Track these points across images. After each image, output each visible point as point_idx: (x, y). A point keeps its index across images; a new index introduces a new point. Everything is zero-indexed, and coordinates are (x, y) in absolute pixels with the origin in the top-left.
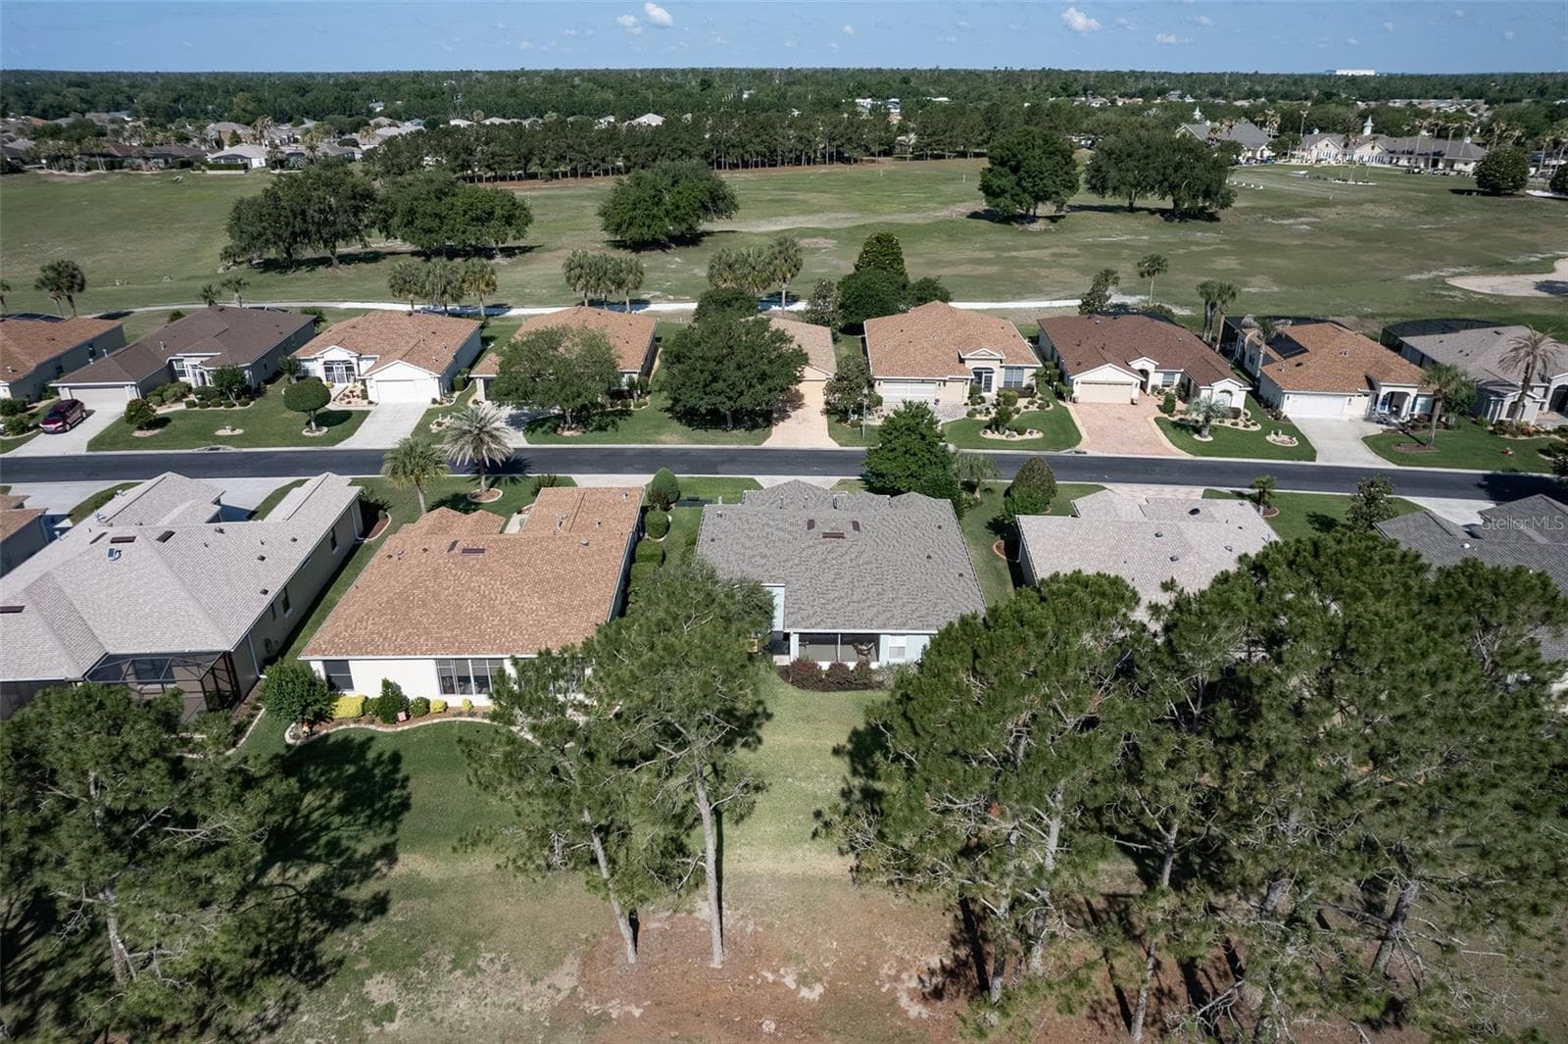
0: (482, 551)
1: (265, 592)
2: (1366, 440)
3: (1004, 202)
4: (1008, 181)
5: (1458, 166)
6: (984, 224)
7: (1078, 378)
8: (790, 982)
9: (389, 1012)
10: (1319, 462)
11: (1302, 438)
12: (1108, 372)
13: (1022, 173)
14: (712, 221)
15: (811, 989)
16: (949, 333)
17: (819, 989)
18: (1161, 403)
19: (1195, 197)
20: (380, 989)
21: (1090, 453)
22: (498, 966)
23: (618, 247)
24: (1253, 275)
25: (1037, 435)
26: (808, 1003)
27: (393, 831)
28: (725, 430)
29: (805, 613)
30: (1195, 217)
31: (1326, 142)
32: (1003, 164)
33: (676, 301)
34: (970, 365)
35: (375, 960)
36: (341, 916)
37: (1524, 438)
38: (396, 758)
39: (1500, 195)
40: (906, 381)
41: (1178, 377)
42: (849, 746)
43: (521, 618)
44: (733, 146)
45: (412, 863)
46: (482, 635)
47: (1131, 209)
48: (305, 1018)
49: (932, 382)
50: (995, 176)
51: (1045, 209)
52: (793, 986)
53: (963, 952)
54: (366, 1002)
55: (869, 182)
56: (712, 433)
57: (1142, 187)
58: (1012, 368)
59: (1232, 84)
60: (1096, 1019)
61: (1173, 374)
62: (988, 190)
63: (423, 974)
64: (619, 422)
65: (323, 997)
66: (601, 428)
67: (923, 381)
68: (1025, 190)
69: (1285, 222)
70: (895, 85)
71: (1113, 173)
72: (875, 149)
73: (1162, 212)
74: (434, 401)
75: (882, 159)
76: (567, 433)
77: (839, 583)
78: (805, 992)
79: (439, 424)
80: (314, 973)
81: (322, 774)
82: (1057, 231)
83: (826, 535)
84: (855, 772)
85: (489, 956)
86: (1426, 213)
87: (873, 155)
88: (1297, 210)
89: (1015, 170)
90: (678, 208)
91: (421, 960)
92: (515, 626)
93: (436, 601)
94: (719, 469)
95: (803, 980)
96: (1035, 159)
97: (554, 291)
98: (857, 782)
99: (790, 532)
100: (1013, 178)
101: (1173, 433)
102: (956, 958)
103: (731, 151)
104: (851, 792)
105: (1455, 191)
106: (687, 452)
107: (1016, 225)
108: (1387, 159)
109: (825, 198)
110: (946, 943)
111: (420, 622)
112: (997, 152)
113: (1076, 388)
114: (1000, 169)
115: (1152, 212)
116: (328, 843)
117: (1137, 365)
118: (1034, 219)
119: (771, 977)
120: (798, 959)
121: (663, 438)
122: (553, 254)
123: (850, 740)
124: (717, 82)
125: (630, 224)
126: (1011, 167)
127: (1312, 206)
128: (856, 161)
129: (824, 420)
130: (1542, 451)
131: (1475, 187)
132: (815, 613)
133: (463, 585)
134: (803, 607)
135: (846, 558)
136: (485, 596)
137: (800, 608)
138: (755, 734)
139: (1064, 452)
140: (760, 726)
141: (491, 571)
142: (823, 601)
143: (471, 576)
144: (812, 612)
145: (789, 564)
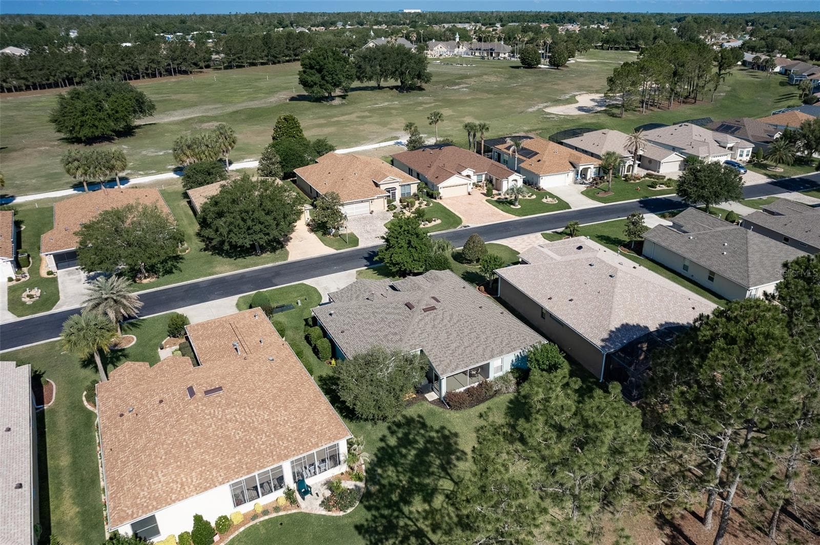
0: (220, 389)
1: (20, 486)
2: (582, 193)
3: (316, 89)
4: (316, 78)
5: (502, 55)
6: (307, 104)
7: (440, 185)
10: (573, 209)
11: (558, 198)
12: (455, 180)
13: (324, 72)
14: (139, 118)
16: (362, 170)
18: (485, 192)
19: (413, 79)
21: (472, 226)
23: (73, 143)
24: (464, 117)
25: (439, 221)
28: (256, 255)
29: (445, 363)
30: (413, 89)
31: (440, 46)
32: (312, 68)
33: (147, 175)
34: (383, 187)
37: (638, 181)
39: (531, 68)
40: (352, 203)
41: (484, 176)
44: (106, 67)
46: (259, 453)
47: (380, 88)
49: (367, 201)
50: (308, 75)
51: (338, 92)
53: (668, 530)
55: (210, 85)
56: (249, 259)
57: (384, 74)
58: (404, 185)
59: (364, 18)
60: (748, 536)
61: (482, 175)
62: (304, 83)
64: (179, 265)
66: (169, 272)
67: (362, 202)
68: (327, 82)
69: (455, 88)
70: (178, 24)
71: (368, 69)
72: (202, 64)
73: (397, 87)
74: (10, 279)
75: (205, 70)
76: (145, 281)
77: (451, 337)
79: (31, 296)
82: (348, 104)
83: (425, 310)
86: (509, 78)
87: (201, 68)
88: (457, 81)
89: (320, 71)
90: (117, 112)
93: (207, 439)
94: (274, 281)
96: (329, 64)
97: (43, 180)
99: (398, 314)
100: (318, 75)
101: (501, 206)
102: (668, 536)
103: (106, 71)
105: (513, 67)
106: (242, 276)
107: (325, 103)
108: (470, 53)
109: (191, 97)
110: (656, 529)
111: (203, 460)
112: (307, 61)
113: (440, 191)
114: (311, 71)
115: (391, 88)
117: (465, 173)
118: (333, 98)
121: (217, 269)
122: (20, 153)
124: (48, 25)
125: (82, 126)
126: (316, 69)
127: (461, 78)
128: (191, 73)
129: (313, 236)
130: (649, 186)
131: (521, 64)
132: (451, 361)
133: (220, 419)
134: (442, 359)
135: (446, 321)
136: (243, 422)
137: (440, 361)
138: (458, 450)
139: (458, 228)
140: (456, 443)
141: (236, 401)
142: (450, 352)
143: (223, 411)
144: (448, 361)
145: (416, 334)
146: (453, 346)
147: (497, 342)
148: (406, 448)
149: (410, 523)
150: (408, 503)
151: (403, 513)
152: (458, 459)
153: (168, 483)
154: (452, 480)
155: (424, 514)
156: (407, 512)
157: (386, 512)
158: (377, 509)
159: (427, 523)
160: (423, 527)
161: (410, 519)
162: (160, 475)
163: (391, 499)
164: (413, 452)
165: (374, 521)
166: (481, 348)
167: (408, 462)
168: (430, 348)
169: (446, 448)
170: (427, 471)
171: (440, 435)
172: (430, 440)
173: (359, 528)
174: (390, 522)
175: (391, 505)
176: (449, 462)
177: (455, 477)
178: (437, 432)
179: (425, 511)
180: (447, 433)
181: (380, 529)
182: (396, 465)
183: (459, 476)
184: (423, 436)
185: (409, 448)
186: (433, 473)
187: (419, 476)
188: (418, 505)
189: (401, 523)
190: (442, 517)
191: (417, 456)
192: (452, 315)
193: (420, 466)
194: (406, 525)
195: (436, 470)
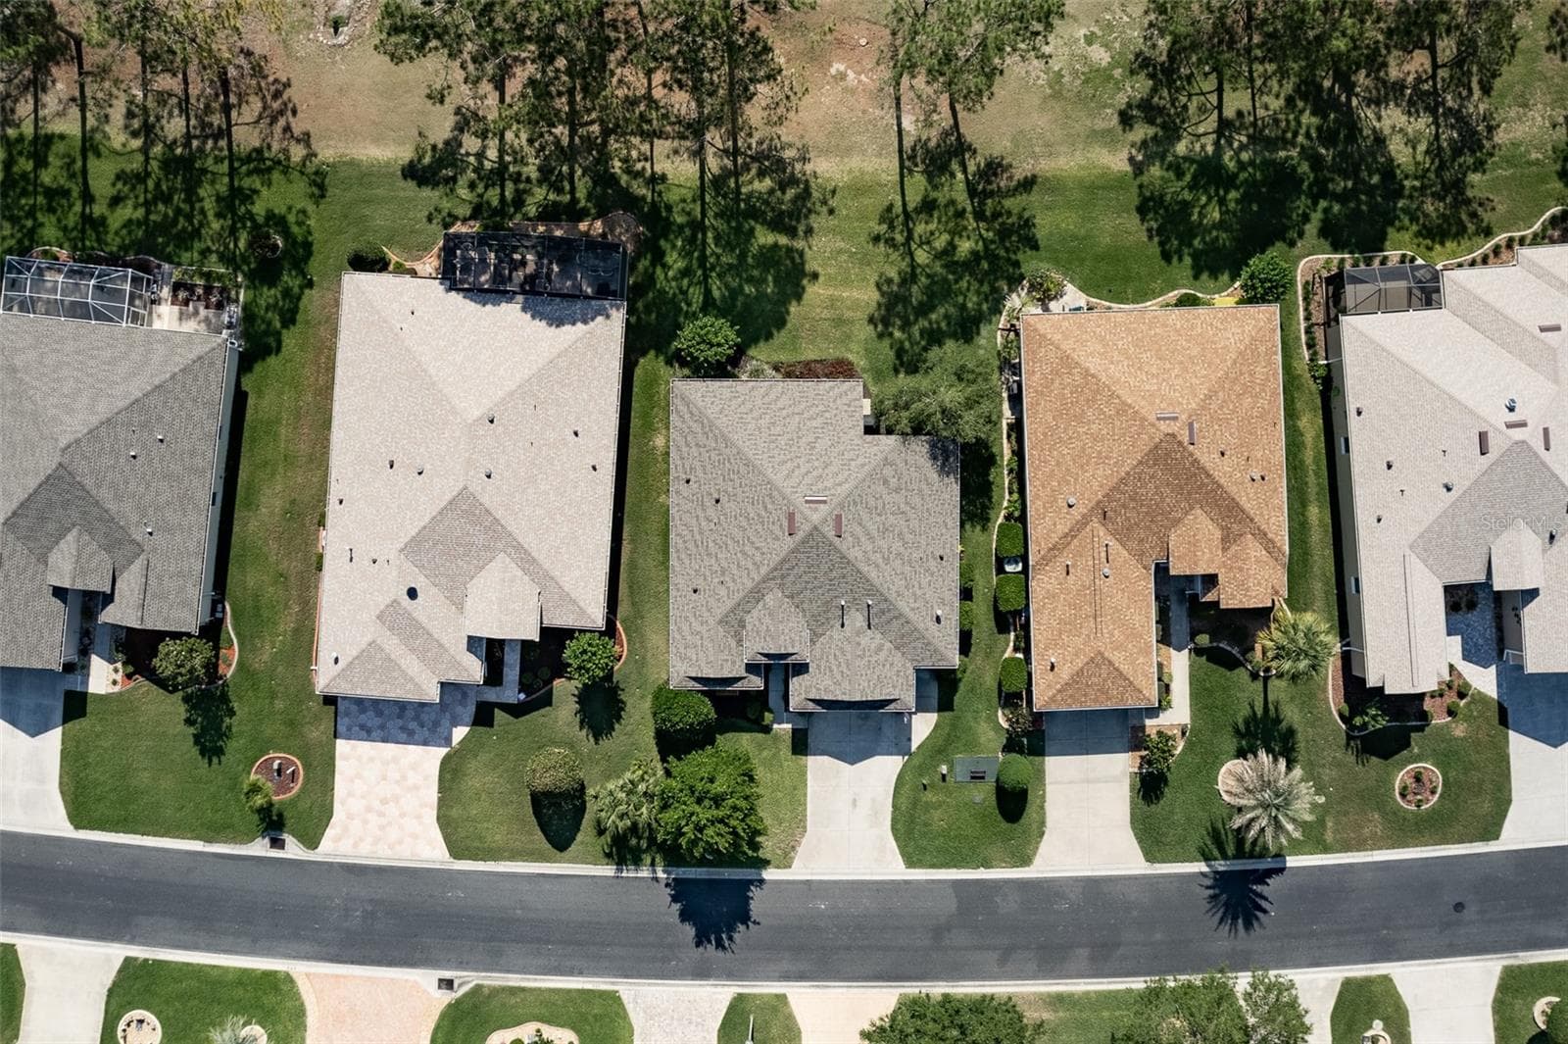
8: (851, 75)
9: (1090, 40)
10: (113, 954)
15: (838, 70)
17: (833, 71)
20: (1100, 55)
22: (1033, 74)
26: (842, 60)
27: (1141, 187)
29: (845, 400)
35: (1111, 77)
36: (1148, 109)
38: (1166, 256)
42: (805, 282)
43: (1099, 348)
45: (1117, 161)
46: (1128, 330)
48: (1136, 34)
52: (849, 72)
54: (1106, 46)
63: (1077, 66)
65: (1132, 48)
77: (811, 438)
78: (842, 68)
80: (1143, 63)
81: (1217, 238)
84: (801, 254)
85: (1040, 82)
91: (1083, 78)
92: (1102, 339)
93: (1182, 363)
95: (842, 76)
98: (799, 244)
104: (806, 233)
116: (1183, 174)
119: (863, 77)
120: (845, 90)
123: (803, 288)
132: (834, 401)
133: (1164, 380)
134: (846, 407)
135: (803, 470)
136: (1140, 368)
137: (849, 406)
138: (883, 294)
139: (468, 980)
140: (879, 305)
141: (1143, 397)
142: (827, 415)
143: (1159, 389)
144: (839, 402)
145: (861, 460)
146: (817, 422)
147: (749, 405)
148: (939, 328)
149: (983, 232)
150: (974, 253)
151: (984, 243)
152: (889, 281)
153: (1225, 329)
154: (913, 259)
155: (964, 234)
156: (981, 243)
157: (1002, 253)
158: (1009, 259)
159: (966, 223)
160: (971, 221)
161: (981, 235)
162: (1232, 340)
163: (989, 264)
164: (934, 316)
165: (1018, 249)
166: (780, 404)
167: (947, 306)
168: (852, 432)
169: (896, 304)
170: (933, 283)
171: (891, 329)
172: (906, 326)
173: (1035, 247)
174: (1002, 240)
175: (991, 257)
176: (903, 282)
177: (908, 259)
178: (891, 335)
179: (961, 236)
180: (880, 328)
181: (1014, 238)
182: (963, 307)
183: (903, 259)
184: (910, 337)
185: (935, 326)
186: (928, 276)
187: (945, 280)
188: (965, 246)
189: (991, 234)
190: (947, 222)
191: (933, 308)
192: (788, 476)
193: (939, 292)
194: (987, 230)
195: (923, 279)
